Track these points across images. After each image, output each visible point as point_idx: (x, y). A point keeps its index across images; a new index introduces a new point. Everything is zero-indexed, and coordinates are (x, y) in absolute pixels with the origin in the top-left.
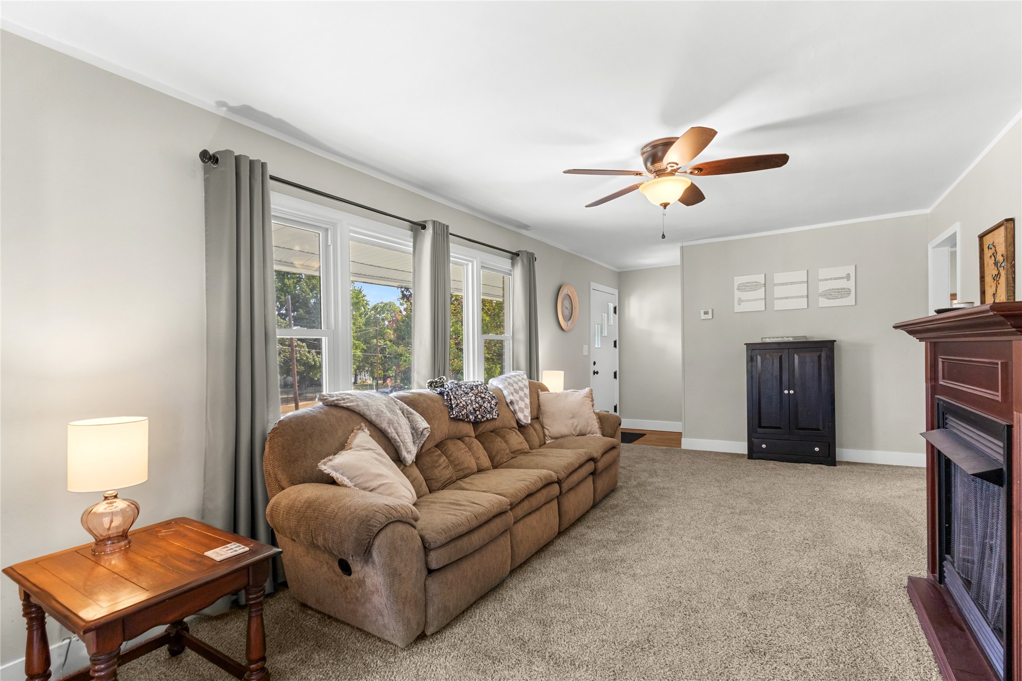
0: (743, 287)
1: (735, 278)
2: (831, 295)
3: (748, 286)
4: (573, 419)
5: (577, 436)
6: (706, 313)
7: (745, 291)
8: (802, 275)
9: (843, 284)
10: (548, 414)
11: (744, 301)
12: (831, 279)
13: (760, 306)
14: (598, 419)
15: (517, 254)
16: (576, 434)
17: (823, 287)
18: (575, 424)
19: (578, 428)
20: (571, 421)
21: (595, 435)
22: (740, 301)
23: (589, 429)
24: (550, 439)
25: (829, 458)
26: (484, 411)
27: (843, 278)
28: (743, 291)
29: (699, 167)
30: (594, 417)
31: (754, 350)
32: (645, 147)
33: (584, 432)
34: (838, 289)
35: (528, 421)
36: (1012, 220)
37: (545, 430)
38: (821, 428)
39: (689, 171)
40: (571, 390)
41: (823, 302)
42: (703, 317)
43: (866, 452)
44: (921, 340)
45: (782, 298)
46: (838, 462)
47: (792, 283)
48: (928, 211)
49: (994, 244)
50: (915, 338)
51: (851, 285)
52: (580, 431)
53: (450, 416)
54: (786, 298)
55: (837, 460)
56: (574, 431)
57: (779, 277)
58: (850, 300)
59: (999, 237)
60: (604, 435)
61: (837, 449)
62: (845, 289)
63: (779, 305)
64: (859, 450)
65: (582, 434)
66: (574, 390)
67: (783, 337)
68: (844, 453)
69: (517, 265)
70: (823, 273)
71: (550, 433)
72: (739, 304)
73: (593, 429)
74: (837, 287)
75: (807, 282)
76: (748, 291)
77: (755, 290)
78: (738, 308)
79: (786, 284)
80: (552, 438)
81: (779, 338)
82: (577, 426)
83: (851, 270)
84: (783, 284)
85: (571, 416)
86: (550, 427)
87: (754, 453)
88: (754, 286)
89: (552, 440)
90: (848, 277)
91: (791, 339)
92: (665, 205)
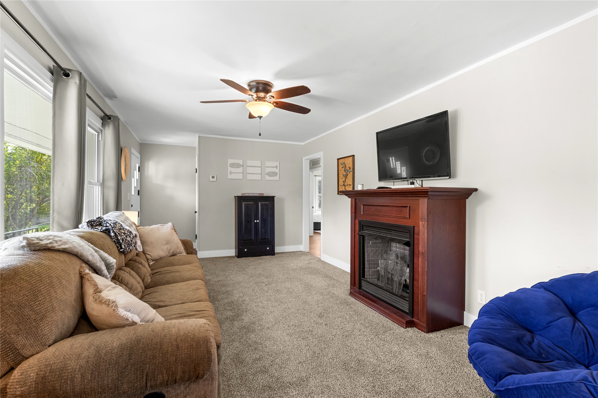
0: (233, 165)
1: (229, 160)
2: (270, 174)
3: (235, 165)
4: (167, 245)
5: (170, 256)
6: (213, 177)
7: (234, 168)
8: (258, 163)
9: (274, 170)
10: (147, 243)
11: (233, 173)
12: (270, 167)
13: (240, 176)
14: (183, 243)
15: (109, 117)
16: (169, 255)
17: (268, 170)
18: (169, 248)
19: (171, 251)
20: (166, 247)
21: (182, 254)
22: (231, 173)
23: (179, 250)
24: (152, 261)
25: (272, 253)
26: (128, 243)
27: (274, 167)
28: (232, 168)
29: (277, 102)
30: (180, 242)
31: (240, 200)
32: (252, 81)
33: (175, 253)
34: (273, 172)
35: (141, 249)
36: (354, 156)
37: (147, 255)
38: (269, 238)
39: (272, 103)
40: (159, 225)
41: (268, 178)
42: (211, 179)
43: (282, 247)
44: (349, 197)
45: (250, 174)
46: (276, 253)
47: (255, 167)
48: (302, 144)
49: (345, 163)
50: (347, 197)
51: (277, 171)
52: (173, 252)
53: (119, 250)
54: (252, 174)
55: (276, 252)
56: (168, 253)
57: (249, 163)
58: (277, 178)
59: (349, 161)
60: (188, 254)
61: (275, 247)
62: (275, 172)
63: (249, 177)
64: (280, 247)
65: (174, 255)
66: (162, 225)
67: (254, 194)
68: (277, 249)
69: (109, 126)
70: (268, 164)
71: (151, 257)
72: (230, 174)
73: (181, 251)
74: (273, 171)
75: (261, 167)
76: (235, 168)
77: (238, 168)
78: (230, 177)
79: (252, 167)
80: (153, 260)
81: (252, 194)
82: (170, 250)
83: (277, 164)
84: (250, 166)
85: (166, 243)
86: (151, 252)
87: (240, 254)
88: (237, 166)
89: (153, 262)
90: (277, 167)
91: (257, 195)
92: (260, 117)
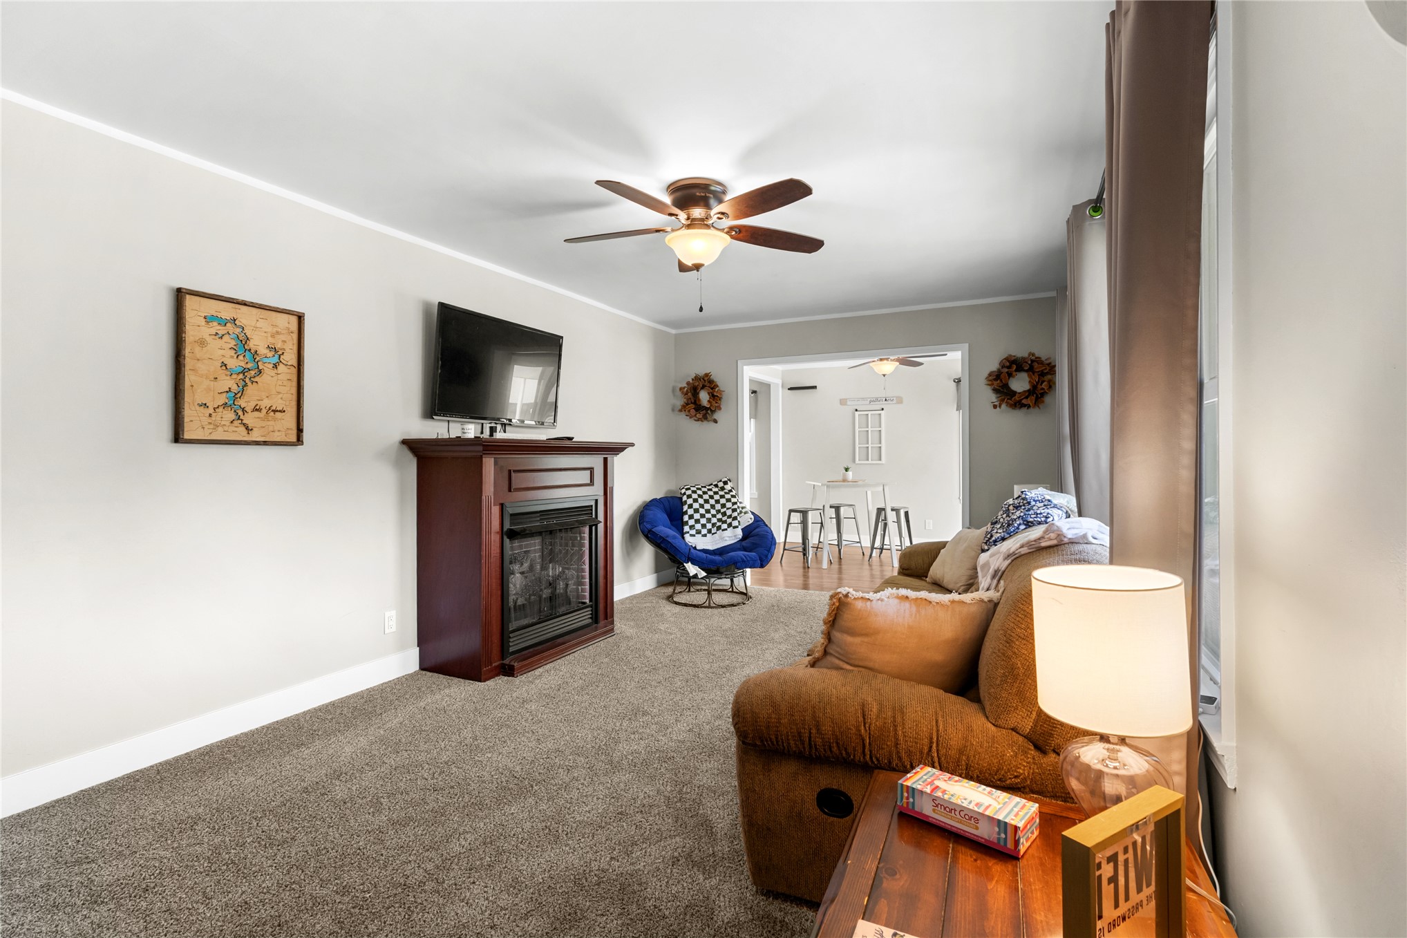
49: (239, 323)
92: (697, 267)
